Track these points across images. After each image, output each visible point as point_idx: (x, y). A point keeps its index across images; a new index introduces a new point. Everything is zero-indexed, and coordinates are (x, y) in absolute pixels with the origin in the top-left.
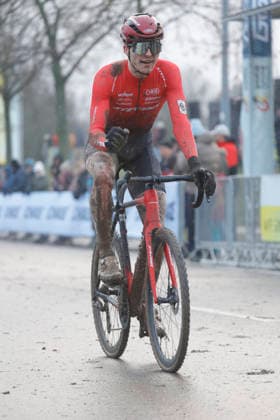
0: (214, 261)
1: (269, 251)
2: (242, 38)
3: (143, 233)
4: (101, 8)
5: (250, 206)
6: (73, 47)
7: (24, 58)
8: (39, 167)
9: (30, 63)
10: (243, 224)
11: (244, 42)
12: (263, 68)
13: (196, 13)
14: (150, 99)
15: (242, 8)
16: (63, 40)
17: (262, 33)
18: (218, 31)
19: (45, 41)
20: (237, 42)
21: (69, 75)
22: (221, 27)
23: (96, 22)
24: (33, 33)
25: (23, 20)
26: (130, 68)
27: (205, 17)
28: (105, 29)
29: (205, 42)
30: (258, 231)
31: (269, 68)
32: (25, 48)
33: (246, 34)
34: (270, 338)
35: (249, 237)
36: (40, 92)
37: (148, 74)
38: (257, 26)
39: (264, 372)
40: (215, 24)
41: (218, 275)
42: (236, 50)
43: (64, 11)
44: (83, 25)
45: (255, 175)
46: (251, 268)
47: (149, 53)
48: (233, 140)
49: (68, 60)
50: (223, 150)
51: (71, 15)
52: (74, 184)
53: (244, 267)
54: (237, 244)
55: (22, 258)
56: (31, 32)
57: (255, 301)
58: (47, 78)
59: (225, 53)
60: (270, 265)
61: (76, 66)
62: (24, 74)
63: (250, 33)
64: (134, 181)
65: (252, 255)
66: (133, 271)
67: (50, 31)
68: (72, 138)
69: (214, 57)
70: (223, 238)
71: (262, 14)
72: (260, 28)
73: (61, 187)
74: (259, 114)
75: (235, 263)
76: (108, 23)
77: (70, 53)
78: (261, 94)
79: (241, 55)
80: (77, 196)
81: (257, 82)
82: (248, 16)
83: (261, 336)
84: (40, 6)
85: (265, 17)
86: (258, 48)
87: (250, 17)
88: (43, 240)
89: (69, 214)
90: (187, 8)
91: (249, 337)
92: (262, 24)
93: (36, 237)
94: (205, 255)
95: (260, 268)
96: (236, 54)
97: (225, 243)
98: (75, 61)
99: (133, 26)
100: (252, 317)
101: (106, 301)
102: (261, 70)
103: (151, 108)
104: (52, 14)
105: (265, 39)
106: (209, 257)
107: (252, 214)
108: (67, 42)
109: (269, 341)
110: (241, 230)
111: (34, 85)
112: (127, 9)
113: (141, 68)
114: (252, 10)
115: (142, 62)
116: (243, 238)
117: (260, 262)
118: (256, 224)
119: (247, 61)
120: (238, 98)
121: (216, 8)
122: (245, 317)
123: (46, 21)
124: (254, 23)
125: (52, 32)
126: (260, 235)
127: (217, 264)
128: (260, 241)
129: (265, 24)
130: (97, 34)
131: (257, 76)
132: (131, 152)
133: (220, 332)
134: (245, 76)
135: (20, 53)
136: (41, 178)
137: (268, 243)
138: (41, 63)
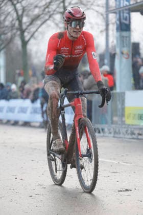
0: (102, 134)
1: (129, 129)
2: (116, 22)
3: (74, 121)
4: (45, 6)
5: (120, 106)
6: (31, 26)
7: (6, 32)
8: (14, 87)
9: (9, 35)
10: (116, 115)
11: (117, 24)
12: (126, 37)
13: (93, 9)
14: (78, 51)
15: (116, 7)
16: (25, 23)
17: (126, 19)
18: (104, 18)
19: (17, 24)
20: (113, 24)
21: (29, 40)
22: (105, 16)
23: (43, 14)
24: (11, 19)
25: (6, 13)
26: (68, 35)
27: (97, 11)
28: (47, 17)
29: (97, 24)
30: (124, 119)
31: (129, 37)
32: (7, 26)
33: (118, 20)
34: (130, 173)
35: (120, 123)
36: (14, 49)
37: (77, 38)
38: (123, 16)
39: (127, 190)
40: (102, 15)
41: (104, 142)
42: (113, 28)
43: (26, 8)
44: (36, 15)
45: (122, 91)
46: (120, 138)
47: (78, 27)
48: (111, 73)
49: (28, 33)
50: (106, 78)
51: (30, 10)
52: (31, 96)
53: (117, 137)
54: (114, 126)
55: (5, 133)
56: (10, 19)
57: (122, 154)
58: (18, 42)
59: (107, 29)
60: (130, 136)
61: (32, 36)
62: (6, 40)
63: (120, 19)
64: (69, 94)
65: (121, 131)
66: (68, 140)
67: (19, 19)
68: (30, 72)
69: (101, 31)
70: (106, 123)
71: (126, 10)
72: (125, 17)
73: (24, 97)
74: (124, 60)
75: (112, 135)
76: (49, 14)
77: (30, 29)
78: (125, 50)
79: (115, 31)
80: (33, 101)
81: (123, 44)
82: (119, 11)
83: (125, 172)
84: (14, 5)
85: (127, 11)
86: (124, 27)
87: (120, 12)
88: (16, 123)
89: (29, 111)
90: (88, 7)
91: (119, 173)
92: (126, 15)
93: (12, 122)
94: (97, 131)
95: (125, 138)
96: (113, 30)
97: (107, 126)
98: (31, 34)
99: (70, 13)
100: (121, 163)
101: (54, 156)
102: (125, 38)
103: (78, 56)
104: (21, 9)
105: (127, 22)
106: (99, 132)
107: (121, 111)
108: (28, 24)
109: (129, 174)
110: (115, 119)
111: (11, 45)
112: (58, 7)
113: (74, 34)
114: (121, 8)
115: (74, 31)
116: (116, 123)
117: (125, 135)
118: (123, 115)
119: (118, 34)
120: (113, 52)
121: (103, 7)
122: (117, 162)
123: (17, 13)
124: (122, 14)
125: (20, 19)
126: (124, 121)
127: (104, 136)
128: (124, 124)
129: (127, 15)
130: (43, 20)
131: (123, 41)
132: (67, 79)
133: (105, 170)
134: (117, 41)
135: (4, 29)
136: (15, 92)
137: (129, 125)
138: (15, 34)
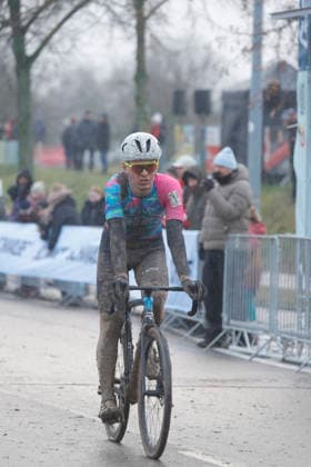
0: (249, 349)
49: (35, 34)
61: (45, 42)
98: (43, 37)
106: (242, 342)
